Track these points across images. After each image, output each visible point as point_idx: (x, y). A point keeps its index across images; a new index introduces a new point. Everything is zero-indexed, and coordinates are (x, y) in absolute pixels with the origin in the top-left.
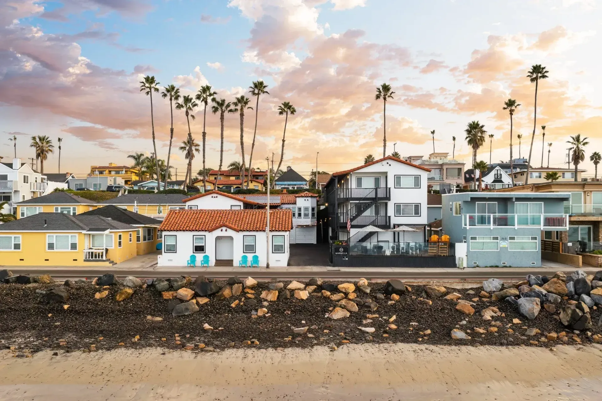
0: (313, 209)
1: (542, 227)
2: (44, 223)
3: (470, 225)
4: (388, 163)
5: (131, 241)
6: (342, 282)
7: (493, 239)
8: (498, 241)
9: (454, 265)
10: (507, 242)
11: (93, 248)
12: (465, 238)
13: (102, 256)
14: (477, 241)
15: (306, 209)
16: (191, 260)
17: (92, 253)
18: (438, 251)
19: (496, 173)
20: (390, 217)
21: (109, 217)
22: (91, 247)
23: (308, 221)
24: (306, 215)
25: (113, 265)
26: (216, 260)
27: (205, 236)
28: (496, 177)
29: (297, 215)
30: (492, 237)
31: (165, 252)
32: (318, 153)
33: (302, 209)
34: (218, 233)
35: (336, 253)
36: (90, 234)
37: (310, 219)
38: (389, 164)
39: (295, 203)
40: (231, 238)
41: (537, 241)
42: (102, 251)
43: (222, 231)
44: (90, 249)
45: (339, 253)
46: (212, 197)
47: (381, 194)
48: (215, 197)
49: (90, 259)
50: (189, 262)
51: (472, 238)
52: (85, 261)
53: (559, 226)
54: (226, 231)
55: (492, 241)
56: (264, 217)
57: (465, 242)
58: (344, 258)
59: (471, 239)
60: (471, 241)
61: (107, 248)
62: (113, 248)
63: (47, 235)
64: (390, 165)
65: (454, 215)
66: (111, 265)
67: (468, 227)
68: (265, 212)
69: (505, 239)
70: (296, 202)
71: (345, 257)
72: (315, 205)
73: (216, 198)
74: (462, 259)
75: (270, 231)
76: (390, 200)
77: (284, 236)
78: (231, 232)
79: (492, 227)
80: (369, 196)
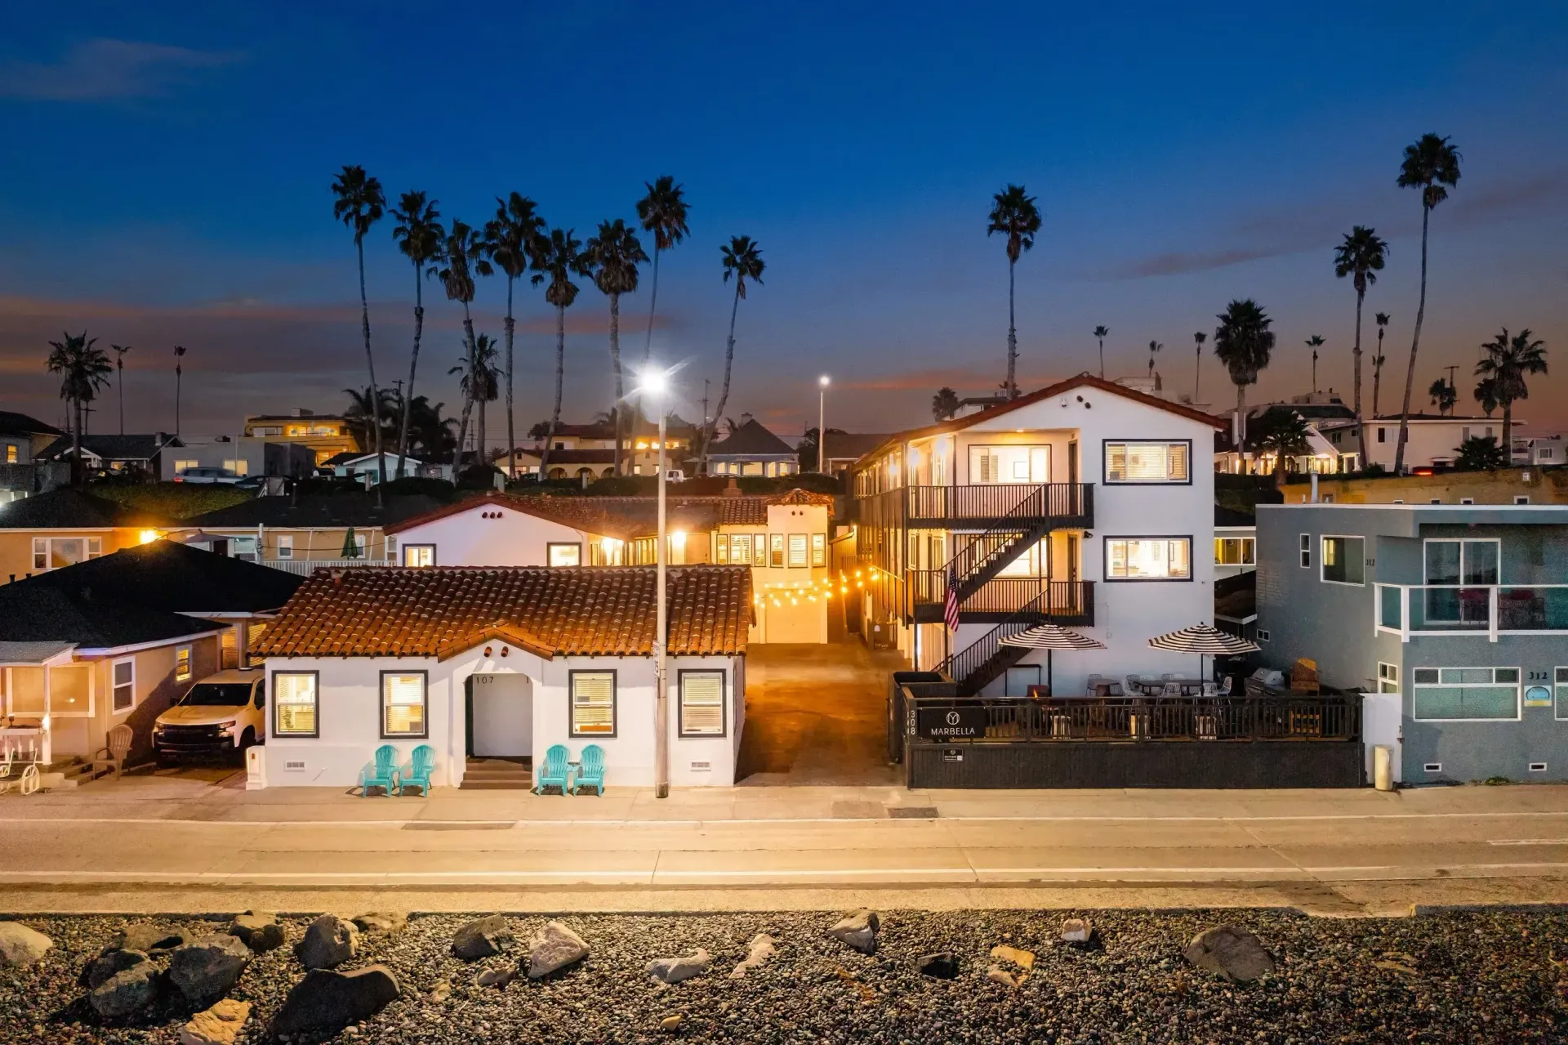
3: (1411, 627)
4: (1080, 399)
7: (1499, 680)
8: (1518, 685)
10: (1549, 688)
11: (15, 715)
12: (1391, 673)
13: (39, 748)
14: (1440, 685)
20: (1089, 584)
22: (10, 712)
25: (81, 784)
26: (469, 757)
27: (427, 672)
30: (1494, 669)
31: (274, 736)
34: (475, 661)
38: (1085, 401)
40: (525, 680)
42: (36, 732)
43: (487, 654)
46: (485, 516)
48: (492, 516)
51: (1421, 676)
54: (504, 655)
55: (1494, 685)
56: (651, 601)
57: (1390, 688)
58: (948, 753)
59: (1418, 680)
60: (1416, 685)
62: (91, 714)
64: (1088, 406)
65: (1322, 580)
66: (72, 783)
67: (1405, 634)
69: (1541, 676)
71: (953, 752)
73: (496, 521)
74: (1389, 753)
75: (669, 654)
76: (1089, 525)
77: (723, 671)
78: (521, 661)
79: (1493, 633)
80: (1019, 513)
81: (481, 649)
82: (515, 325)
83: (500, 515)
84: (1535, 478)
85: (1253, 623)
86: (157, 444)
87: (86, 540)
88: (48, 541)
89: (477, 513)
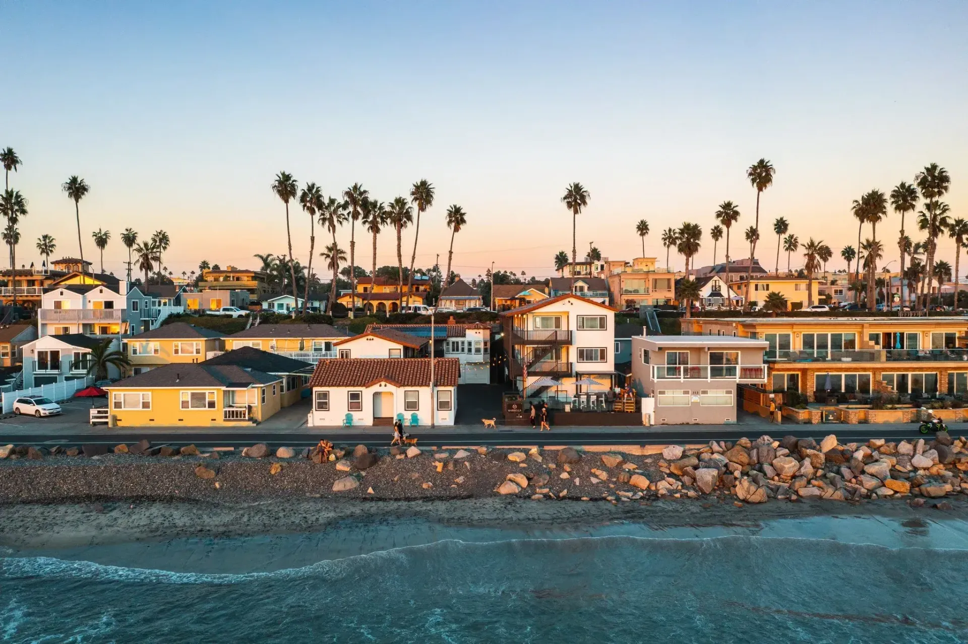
0: (485, 343)
1: (738, 380)
2: (177, 377)
3: (657, 378)
4: (569, 302)
5: (274, 394)
6: (513, 450)
7: (683, 394)
8: (689, 395)
9: (640, 423)
10: (699, 396)
11: (233, 405)
12: (653, 392)
13: (244, 414)
14: (666, 395)
15: (477, 342)
16: (346, 420)
17: (233, 412)
18: (624, 406)
19: (714, 284)
20: (571, 364)
21: (249, 368)
22: (231, 404)
23: (480, 358)
24: (478, 350)
25: (257, 425)
26: (374, 418)
27: (361, 391)
28: (714, 289)
29: (466, 350)
30: (682, 391)
31: (316, 410)
32: (493, 262)
33: (473, 344)
34: (376, 388)
35: (509, 411)
36: (229, 391)
37: (482, 356)
38: (571, 303)
39: (464, 336)
40: (392, 394)
41: (732, 395)
42: (244, 409)
43: (380, 386)
44: (230, 406)
45: (513, 410)
46: (367, 339)
47: (561, 337)
48: (370, 340)
49: (231, 418)
50: (345, 421)
51: (661, 393)
52: (224, 420)
53: (756, 378)
54: (385, 386)
56: (428, 369)
57: (653, 397)
60: (659, 395)
61: (252, 405)
62: (256, 404)
63: (181, 392)
65: (643, 363)
66: (255, 425)
67: (656, 380)
68: (429, 361)
69: (696, 393)
70: (465, 334)
71: (519, 414)
72: (488, 338)
73: (372, 342)
74: (649, 416)
75: (434, 385)
76: (571, 344)
77: (451, 391)
78: (391, 388)
79: (682, 380)
80: (549, 339)
81: (379, 384)
82: (356, 245)
83: (373, 339)
84: (737, 325)
85: (630, 376)
86: (177, 291)
87: (195, 343)
88: (180, 343)
89: (364, 339)
